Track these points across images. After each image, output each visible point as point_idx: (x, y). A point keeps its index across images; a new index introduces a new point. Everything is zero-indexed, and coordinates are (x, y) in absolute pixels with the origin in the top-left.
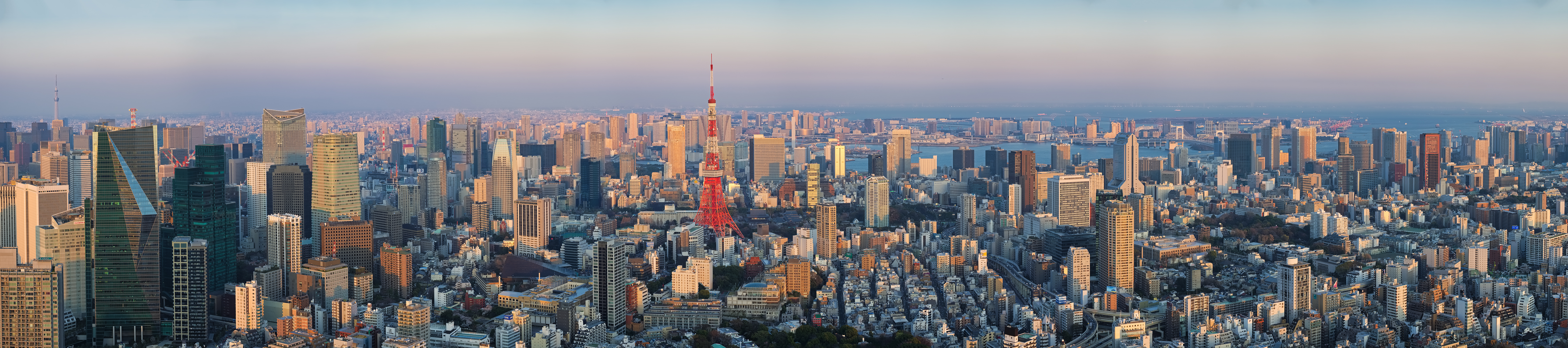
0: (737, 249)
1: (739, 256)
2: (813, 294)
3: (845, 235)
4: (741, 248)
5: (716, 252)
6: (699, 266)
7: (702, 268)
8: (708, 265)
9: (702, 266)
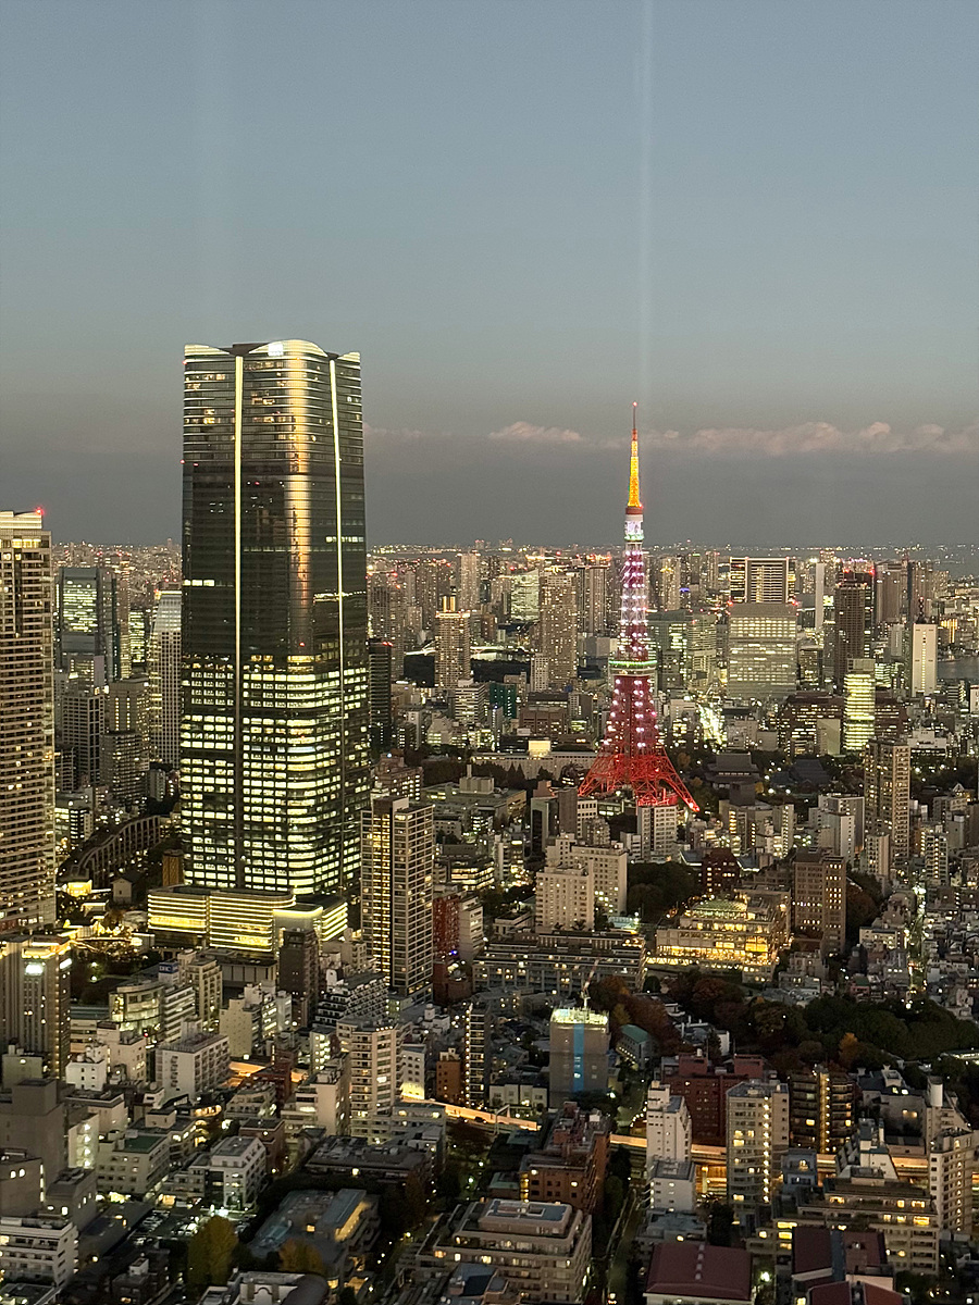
0: (683, 834)
1: (687, 847)
2: (852, 936)
3: (930, 814)
4: (692, 830)
5: (637, 838)
6: (599, 862)
7: (603, 868)
8: (616, 861)
9: (604, 864)
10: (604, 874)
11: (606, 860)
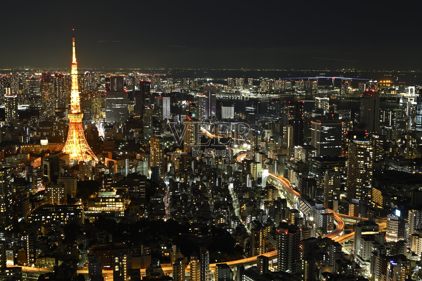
0: (94, 169)
4: (97, 168)
5: (79, 172)
6: (68, 182)
7: (69, 183)
8: (73, 181)
9: (69, 182)
10: (69, 185)
11: (70, 181)
